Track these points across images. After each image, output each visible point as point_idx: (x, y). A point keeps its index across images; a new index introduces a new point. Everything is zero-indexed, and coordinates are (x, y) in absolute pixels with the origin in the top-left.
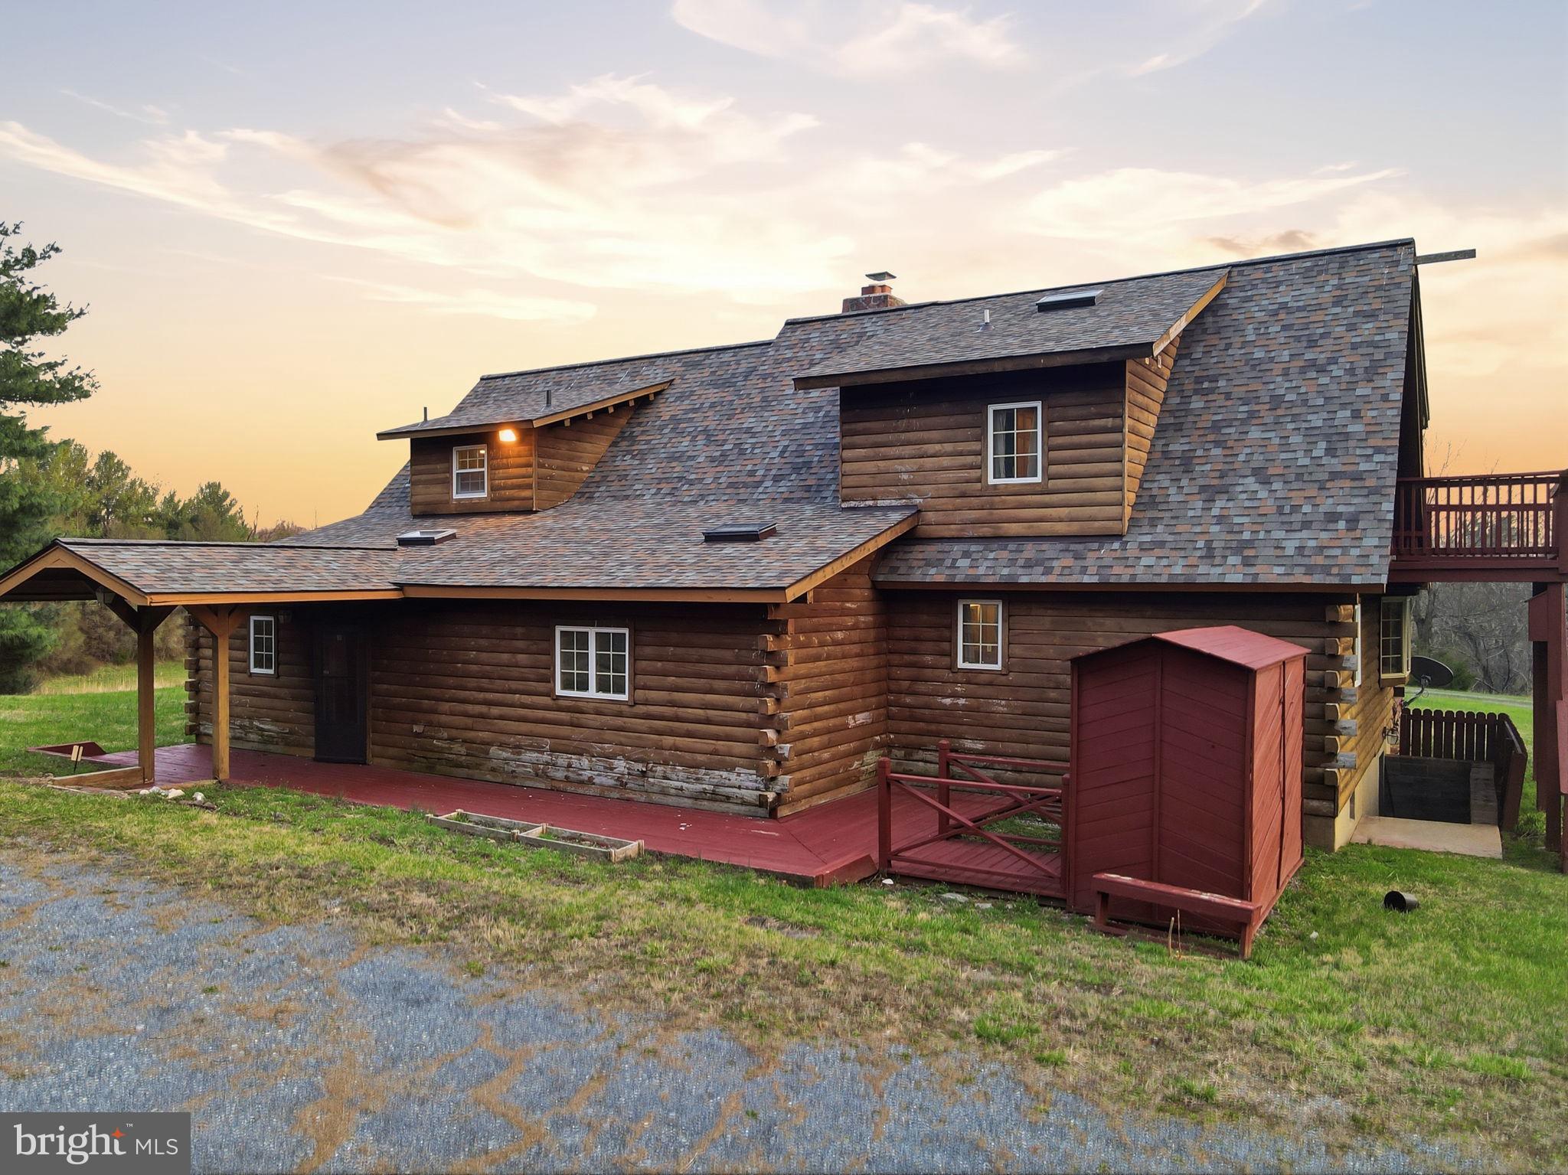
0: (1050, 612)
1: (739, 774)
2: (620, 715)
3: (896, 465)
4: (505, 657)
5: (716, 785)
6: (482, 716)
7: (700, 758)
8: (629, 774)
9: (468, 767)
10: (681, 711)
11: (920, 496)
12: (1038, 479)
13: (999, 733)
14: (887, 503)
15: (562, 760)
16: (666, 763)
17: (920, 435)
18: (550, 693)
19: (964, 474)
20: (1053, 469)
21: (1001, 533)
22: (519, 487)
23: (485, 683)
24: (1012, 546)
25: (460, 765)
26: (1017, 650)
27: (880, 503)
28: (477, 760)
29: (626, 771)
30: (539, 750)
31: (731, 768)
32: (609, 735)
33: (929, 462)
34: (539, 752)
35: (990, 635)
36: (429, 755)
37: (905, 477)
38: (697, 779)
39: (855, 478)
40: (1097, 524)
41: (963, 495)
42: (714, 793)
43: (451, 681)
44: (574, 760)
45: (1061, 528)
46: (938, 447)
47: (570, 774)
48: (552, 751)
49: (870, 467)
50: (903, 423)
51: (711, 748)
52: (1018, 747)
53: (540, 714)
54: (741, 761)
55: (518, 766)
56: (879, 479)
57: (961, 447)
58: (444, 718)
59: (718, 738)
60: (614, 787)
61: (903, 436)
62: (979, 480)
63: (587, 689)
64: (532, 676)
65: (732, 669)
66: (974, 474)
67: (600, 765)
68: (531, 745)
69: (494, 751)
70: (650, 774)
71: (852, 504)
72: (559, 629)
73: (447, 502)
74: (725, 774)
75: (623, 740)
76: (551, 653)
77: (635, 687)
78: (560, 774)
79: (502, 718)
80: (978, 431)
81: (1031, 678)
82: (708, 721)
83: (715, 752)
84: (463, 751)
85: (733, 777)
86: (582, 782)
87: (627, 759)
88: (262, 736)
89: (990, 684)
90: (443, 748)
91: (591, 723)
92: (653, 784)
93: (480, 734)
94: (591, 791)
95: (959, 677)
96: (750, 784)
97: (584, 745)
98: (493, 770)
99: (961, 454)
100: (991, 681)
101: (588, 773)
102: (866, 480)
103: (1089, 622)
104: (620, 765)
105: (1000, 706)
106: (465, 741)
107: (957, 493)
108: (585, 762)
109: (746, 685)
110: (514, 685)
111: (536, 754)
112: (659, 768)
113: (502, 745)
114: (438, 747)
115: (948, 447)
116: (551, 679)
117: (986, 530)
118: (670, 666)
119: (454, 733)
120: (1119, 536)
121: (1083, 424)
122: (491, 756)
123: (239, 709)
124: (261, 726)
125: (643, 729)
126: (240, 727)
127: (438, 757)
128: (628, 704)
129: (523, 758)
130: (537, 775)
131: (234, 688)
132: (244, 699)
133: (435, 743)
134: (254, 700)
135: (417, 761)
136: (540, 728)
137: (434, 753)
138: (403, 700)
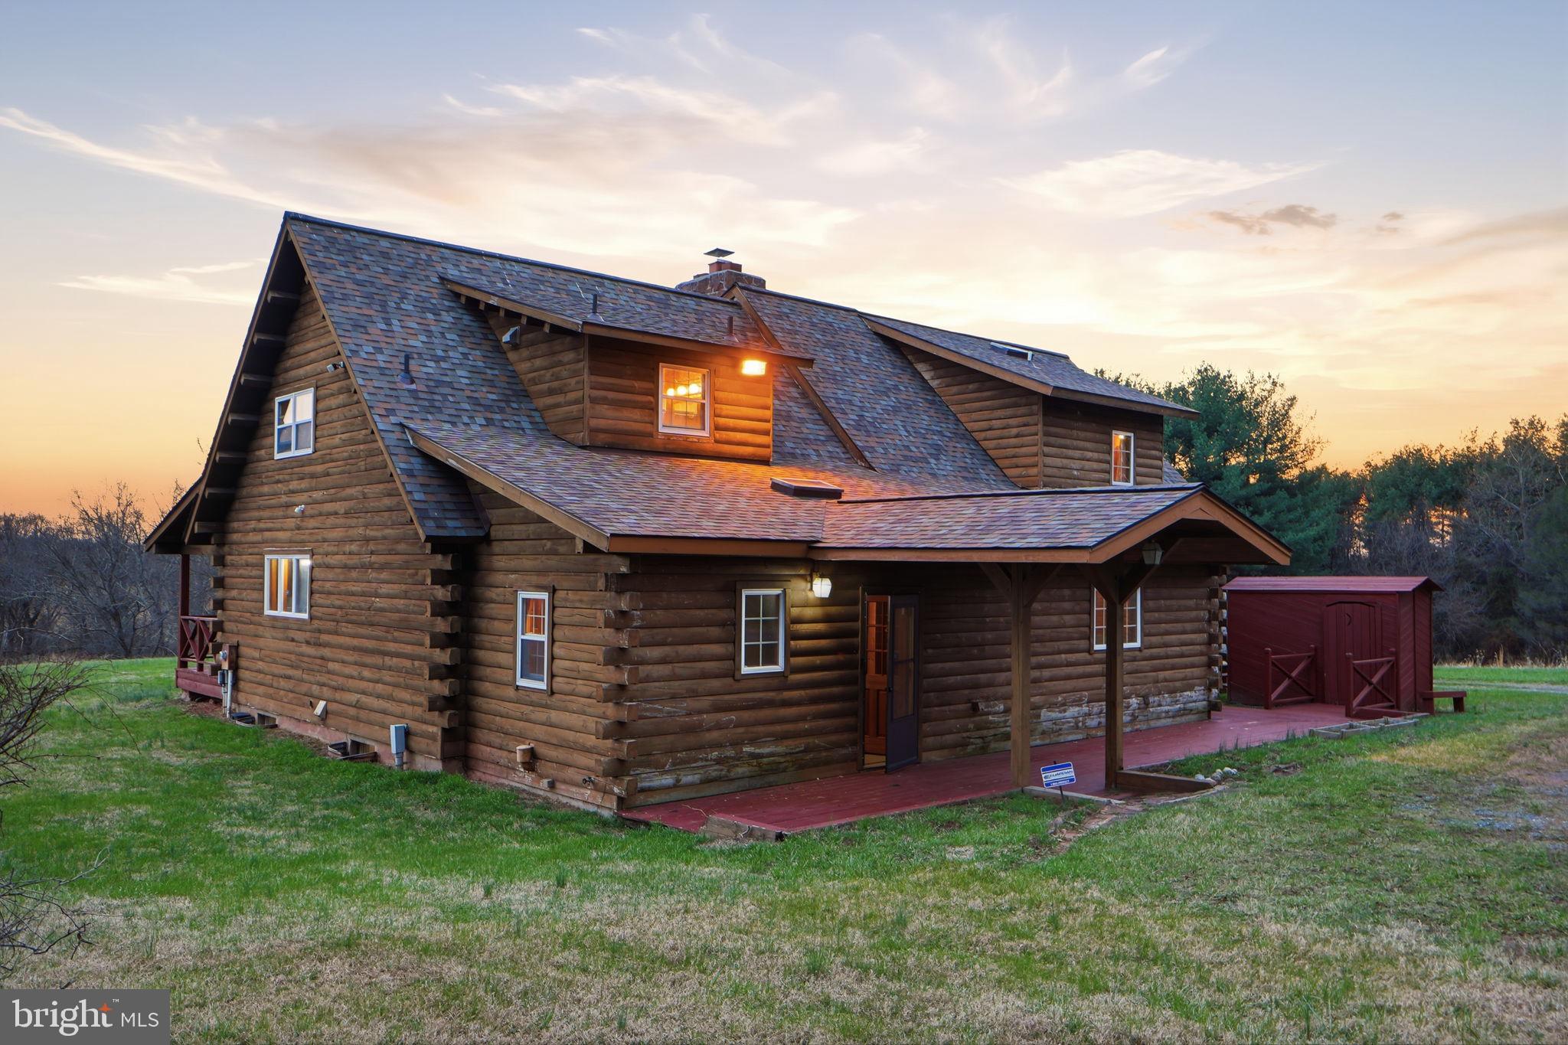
1: (1196, 691)
2: (1134, 659)
3: (1071, 463)
4: (1055, 618)
5: (1184, 704)
7: (1178, 684)
8: (1139, 708)
10: (1168, 650)
15: (1096, 707)
16: (1160, 693)
17: (1082, 443)
18: (1088, 648)
19: (1102, 476)
29: (1135, 707)
30: (1078, 703)
31: (1192, 688)
33: (1086, 464)
34: (1079, 706)
36: (985, 732)
37: (1076, 473)
38: (1176, 701)
39: (1051, 470)
42: (1183, 709)
46: (1090, 454)
48: (1088, 701)
50: (1075, 433)
51: (1184, 675)
53: (1080, 669)
54: (1197, 681)
55: (1064, 722)
56: (1063, 472)
57: (1101, 456)
58: (999, 690)
59: (1186, 667)
60: (1130, 722)
61: (1075, 443)
62: (1108, 482)
64: (1076, 635)
65: (1195, 613)
66: (1107, 476)
68: (1074, 701)
69: (1043, 712)
70: (1152, 703)
72: (1096, 589)
74: (1188, 693)
75: (1134, 681)
76: (1091, 611)
77: (1142, 634)
78: (1095, 722)
79: (1051, 679)
82: (1182, 655)
83: (1185, 678)
85: (1193, 694)
87: (1136, 696)
88: (759, 765)
92: (1153, 711)
96: (1201, 698)
98: (1043, 733)
99: (1101, 461)
102: (1054, 471)
104: (1132, 703)
109: (1201, 625)
110: (1061, 645)
111: (1077, 708)
112: (1156, 698)
113: (1051, 706)
114: (992, 721)
116: (1090, 636)
118: (1163, 615)
121: (1148, 451)
122: (1042, 718)
123: (715, 735)
124: (758, 751)
125: (1148, 668)
126: (719, 761)
127: (992, 732)
128: (1139, 650)
129: (1067, 714)
130: (1077, 727)
131: (705, 702)
132: (725, 717)
133: (990, 718)
134: (746, 715)
135: (973, 744)
136: (1081, 683)
137: (989, 728)
138: (959, 677)
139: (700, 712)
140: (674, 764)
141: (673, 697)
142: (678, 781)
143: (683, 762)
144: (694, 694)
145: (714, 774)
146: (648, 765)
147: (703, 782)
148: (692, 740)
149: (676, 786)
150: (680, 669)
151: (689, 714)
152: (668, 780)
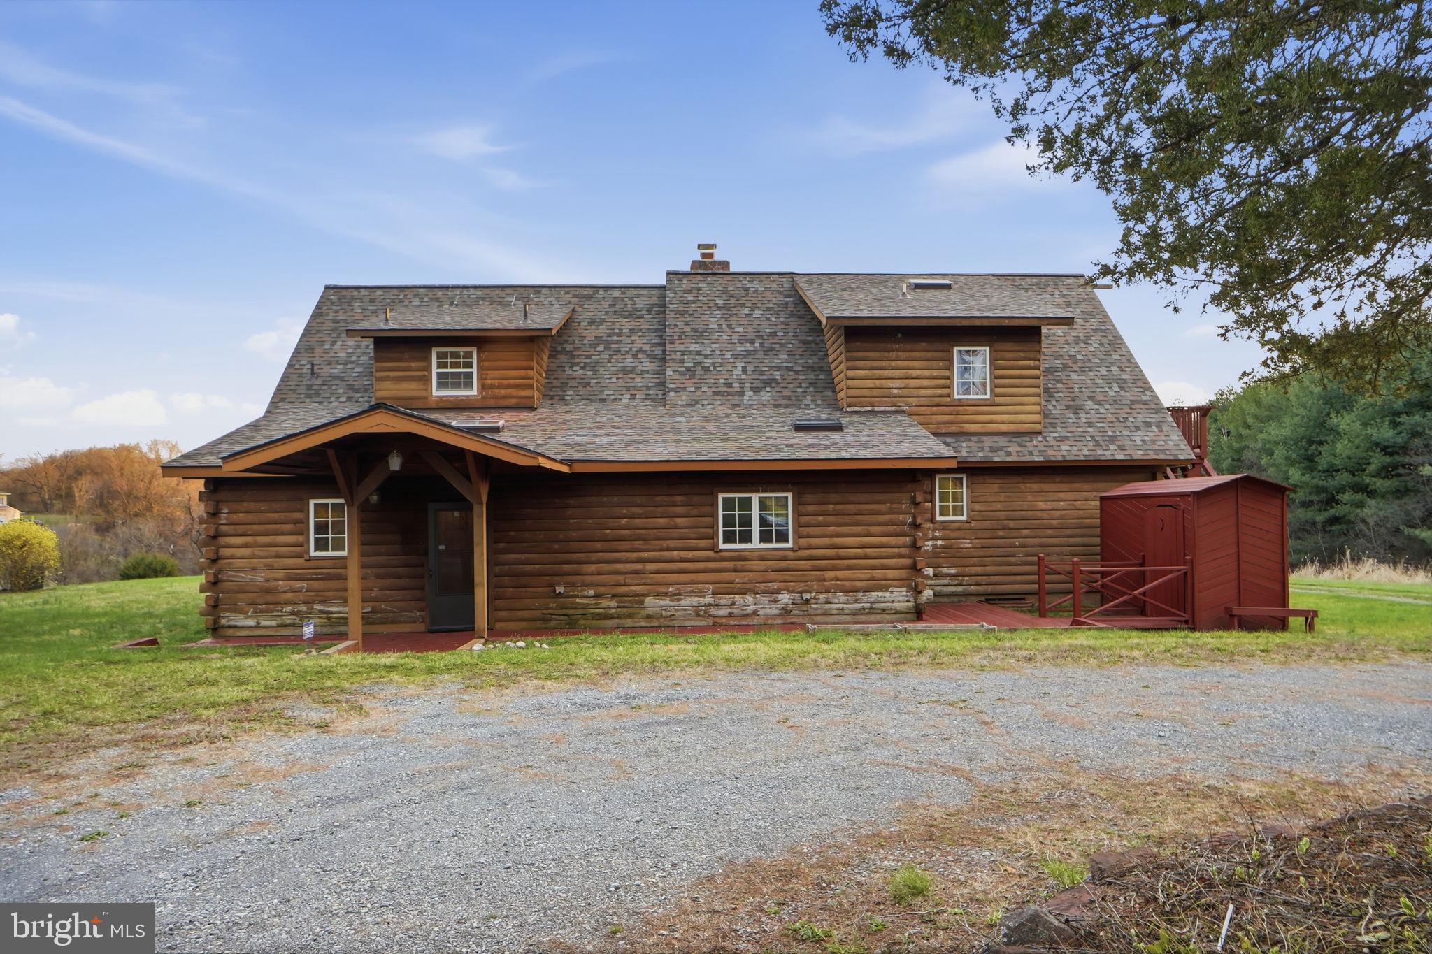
0: (998, 481)
1: (892, 592)
2: (785, 559)
3: (890, 383)
4: (663, 521)
5: (874, 603)
6: (636, 573)
7: (858, 584)
8: (793, 604)
9: (619, 618)
10: (842, 552)
11: (907, 405)
12: (988, 396)
13: (965, 561)
14: (882, 409)
15: (725, 599)
16: (828, 591)
17: (906, 363)
18: (714, 548)
19: (939, 391)
20: (998, 390)
21: (965, 430)
22: (517, 386)
23: (638, 544)
24: (974, 439)
25: (611, 617)
26: (977, 507)
27: (877, 409)
28: (630, 611)
29: (791, 602)
30: (701, 594)
31: (885, 588)
32: (772, 575)
33: (912, 382)
34: (699, 596)
35: (957, 498)
36: (571, 612)
37: (895, 391)
38: (857, 600)
39: (858, 391)
40: (1026, 425)
41: (938, 405)
42: (871, 608)
43: (599, 545)
44: (738, 599)
45: (1004, 428)
46: (919, 372)
47: (734, 611)
48: (714, 594)
49: (869, 383)
50: (893, 354)
51: (869, 576)
52: (978, 569)
53: (702, 565)
54: (893, 583)
55: (677, 610)
56: (875, 392)
57: (935, 373)
58: (589, 579)
59: (873, 568)
60: (780, 615)
61: (893, 364)
62: (949, 396)
63: (751, 541)
64: (693, 535)
65: (887, 517)
66: (946, 391)
67: (764, 599)
68: (692, 592)
69: (649, 601)
70: (813, 601)
71: (855, 409)
72: (721, 496)
73: (426, 398)
74: (880, 594)
75: (786, 578)
76: (714, 515)
77: (798, 535)
78: (724, 612)
79: (658, 572)
80: (947, 363)
81: (987, 524)
82: (866, 557)
83: (872, 579)
84: (613, 604)
85: (887, 594)
86: (747, 616)
87: (790, 592)
88: (329, 618)
89: (959, 529)
90: (588, 604)
91: (755, 568)
92: (817, 609)
93: (633, 588)
94: (756, 621)
95: (937, 526)
96: (901, 599)
97: (748, 586)
98: (649, 617)
99: (935, 378)
100: (960, 528)
101: (752, 608)
102: (865, 392)
103: (1022, 486)
104: (785, 598)
105: (966, 543)
106: (614, 596)
107: (934, 403)
108: (749, 599)
109: (898, 529)
110: (672, 544)
111: (697, 599)
112: (821, 596)
113: (659, 595)
114: (582, 604)
115: (927, 373)
116: (714, 536)
117: (953, 429)
118: (831, 519)
119: (602, 590)
120: (1040, 433)
121: (1016, 363)
122: (646, 604)
123: (289, 596)
124: (327, 609)
125: (809, 568)
126: (292, 613)
127: (580, 612)
128: (792, 550)
129: (683, 602)
130: (698, 615)
131: (281, 574)
132: (297, 585)
133: (578, 600)
134: (315, 584)
135: (556, 620)
136: (701, 577)
137: (576, 608)
138: (537, 567)
139: (277, 580)
140: (255, 612)
141: (254, 569)
142: (258, 623)
143: (261, 611)
144: (271, 568)
145: (288, 622)
146: (234, 611)
147: (279, 626)
148: (270, 598)
149: (258, 626)
150: (257, 551)
151: (267, 581)
152: (252, 623)
